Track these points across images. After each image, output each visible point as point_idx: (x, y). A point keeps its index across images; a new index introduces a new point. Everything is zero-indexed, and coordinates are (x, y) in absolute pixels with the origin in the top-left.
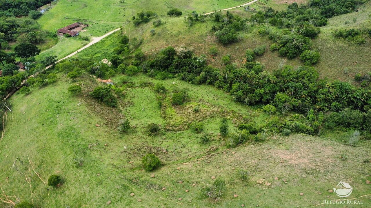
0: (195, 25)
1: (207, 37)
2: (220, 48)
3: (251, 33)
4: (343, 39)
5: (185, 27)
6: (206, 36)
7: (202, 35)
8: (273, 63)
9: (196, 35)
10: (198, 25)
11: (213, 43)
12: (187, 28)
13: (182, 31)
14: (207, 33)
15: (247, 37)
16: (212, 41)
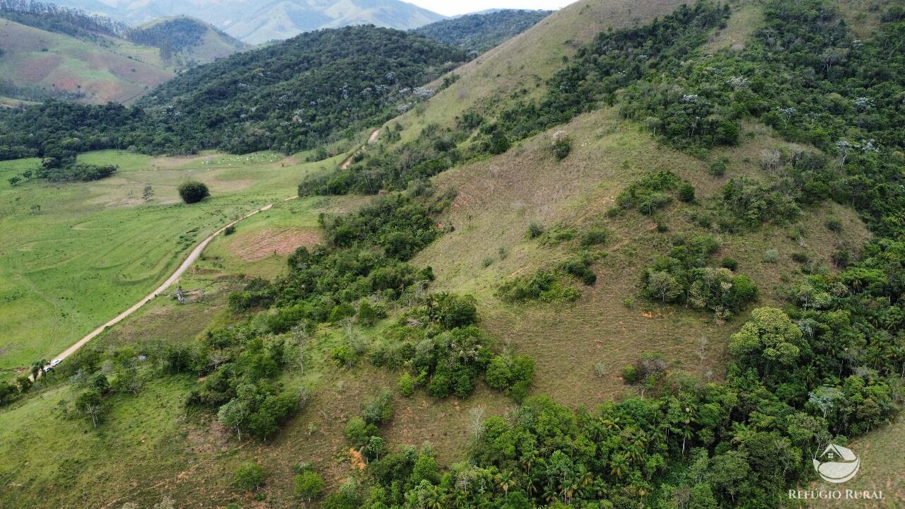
0: (115, 414)
1: (190, 437)
2: (258, 454)
3: (314, 369)
4: (532, 301)
5: (80, 437)
6: (185, 436)
7: (166, 441)
8: (431, 426)
9: (143, 448)
10: (125, 413)
11: (223, 449)
12: (91, 437)
13: (76, 457)
14: (180, 423)
15: (311, 384)
16: (215, 445)
